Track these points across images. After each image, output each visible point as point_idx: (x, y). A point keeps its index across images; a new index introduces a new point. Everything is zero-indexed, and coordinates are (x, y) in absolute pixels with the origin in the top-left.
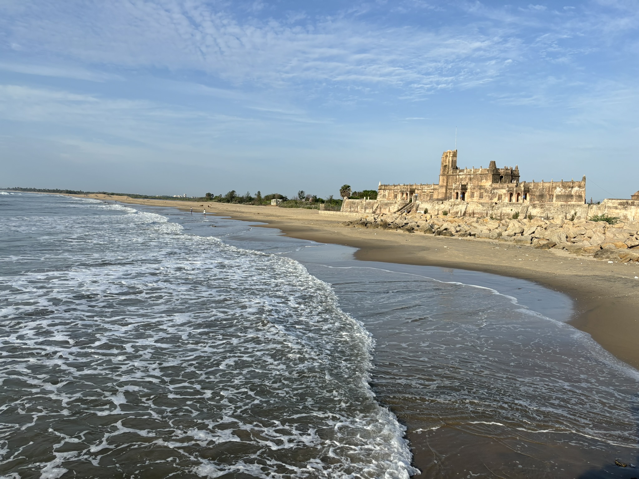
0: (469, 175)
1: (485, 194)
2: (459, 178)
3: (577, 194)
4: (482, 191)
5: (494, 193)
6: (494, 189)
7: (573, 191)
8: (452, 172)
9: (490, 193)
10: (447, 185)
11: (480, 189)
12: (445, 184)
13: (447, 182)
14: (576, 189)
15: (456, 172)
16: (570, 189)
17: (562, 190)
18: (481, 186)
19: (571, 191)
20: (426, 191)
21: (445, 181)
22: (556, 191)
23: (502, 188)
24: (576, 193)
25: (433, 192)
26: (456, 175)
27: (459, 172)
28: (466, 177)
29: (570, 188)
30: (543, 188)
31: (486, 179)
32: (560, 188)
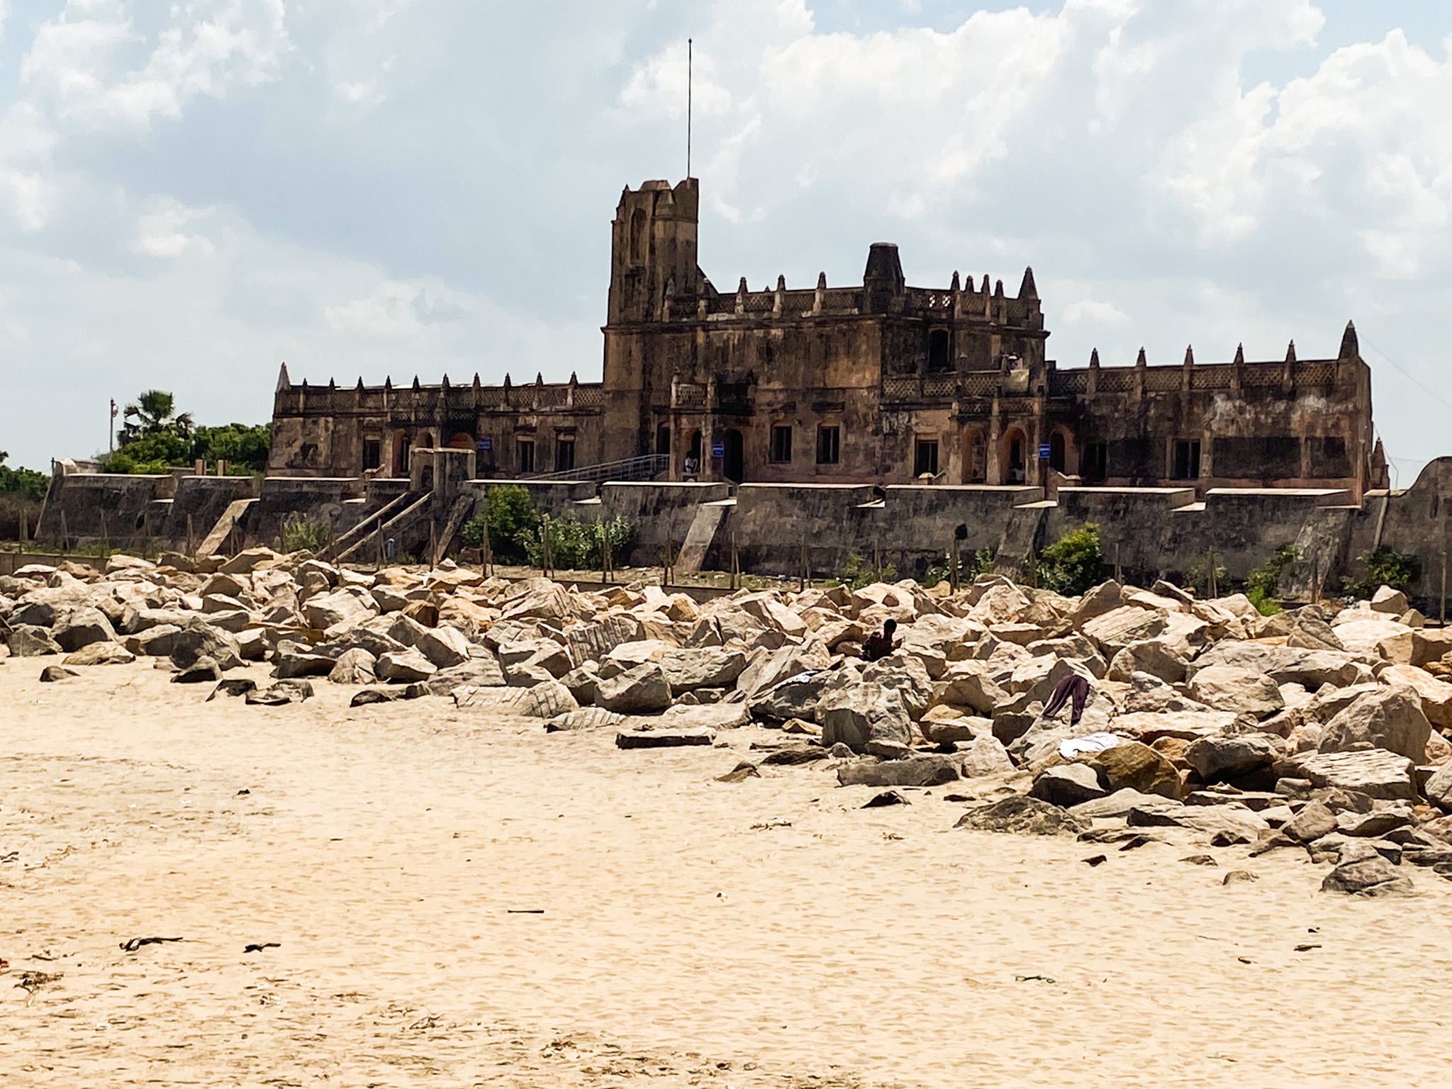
0: (760, 325)
1: (848, 439)
2: (709, 343)
3: (1319, 433)
4: (831, 420)
5: (894, 433)
6: (895, 406)
7: (1295, 417)
8: (673, 312)
9: (876, 432)
10: (647, 386)
11: (820, 408)
12: (636, 383)
13: (647, 371)
14: (1312, 402)
15: (694, 312)
16: (1281, 406)
17: (1241, 411)
18: (825, 390)
19: (1286, 415)
20: (534, 421)
21: (637, 364)
22: (1208, 416)
23: (936, 403)
24: (1311, 427)
25: (571, 431)
26: (693, 328)
27: (710, 311)
28: (744, 342)
29: (1278, 397)
30: (1146, 403)
31: (852, 352)
32: (1229, 397)
